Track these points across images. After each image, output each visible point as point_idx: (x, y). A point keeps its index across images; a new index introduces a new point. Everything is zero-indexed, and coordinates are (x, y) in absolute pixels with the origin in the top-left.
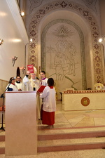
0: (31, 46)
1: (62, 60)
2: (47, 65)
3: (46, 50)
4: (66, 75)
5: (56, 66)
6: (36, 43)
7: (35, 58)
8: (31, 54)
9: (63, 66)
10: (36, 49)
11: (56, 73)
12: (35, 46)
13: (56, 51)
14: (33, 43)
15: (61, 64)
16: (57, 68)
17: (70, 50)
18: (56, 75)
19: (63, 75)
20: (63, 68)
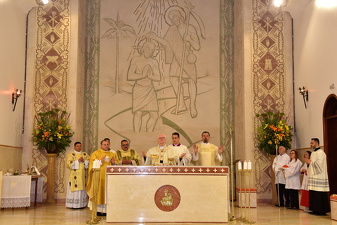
0: (47, 17)
1: (153, 63)
3: (103, 28)
4: (164, 116)
5: (133, 83)
6: (63, 7)
7: (60, 59)
8: (45, 44)
9: (156, 84)
10: (63, 28)
11: (131, 108)
12: (59, 18)
13: (134, 33)
14: (54, 9)
15: (151, 76)
16: (138, 90)
17: (182, 31)
18: (134, 113)
19: (155, 115)
20: (156, 91)
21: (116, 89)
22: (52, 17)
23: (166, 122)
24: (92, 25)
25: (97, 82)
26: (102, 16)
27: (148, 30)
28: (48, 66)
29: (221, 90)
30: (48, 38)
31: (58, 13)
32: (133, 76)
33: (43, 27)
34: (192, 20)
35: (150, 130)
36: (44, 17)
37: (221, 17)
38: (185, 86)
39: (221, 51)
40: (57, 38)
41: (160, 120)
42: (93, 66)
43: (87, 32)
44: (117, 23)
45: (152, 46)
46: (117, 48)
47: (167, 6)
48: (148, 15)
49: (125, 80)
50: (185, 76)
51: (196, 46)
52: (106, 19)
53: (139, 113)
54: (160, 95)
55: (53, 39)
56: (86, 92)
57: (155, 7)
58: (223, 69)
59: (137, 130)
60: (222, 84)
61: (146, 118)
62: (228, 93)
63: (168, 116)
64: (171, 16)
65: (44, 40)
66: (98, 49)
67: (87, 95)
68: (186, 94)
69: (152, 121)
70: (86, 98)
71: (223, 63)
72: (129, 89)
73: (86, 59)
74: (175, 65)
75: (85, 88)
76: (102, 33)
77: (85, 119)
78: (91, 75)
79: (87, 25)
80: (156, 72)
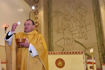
0: (35, 13)
2: (54, 30)
4: (75, 39)
5: (63, 30)
6: (39, 9)
7: (39, 24)
8: (35, 20)
9: (71, 29)
10: (39, 15)
11: (64, 38)
12: (38, 12)
13: (63, 14)
14: (37, 10)
15: (69, 27)
16: (65, 32)
17: (79, 11)
18: (65, 39)
19: (72, 39)
20: (71, 32)
21: (58, 32)
22: (36, 12)
23: (76, 42)
24: (50, 14)
25: (52, 30)
26: (53, 10)
27: (67, 12)
28: (36, 27)
29: (96, 29)
30: (35, 18)
31: (38, 11)
32: (63, 27)
33: (34, 16)
34: (82, 7)
35: (71, 45)
36: (34, 13)
37: (93, 4)
38: (82, 29)
39: (94, 15)
40: (38, 18)
41: (74, 41)
42: (51, 26)
43: (48, 16)
44: (57, 12)
45: (69, 17)
46: (58, 19)
47: (73, 4)
48: (67, 8)
49: (61, 29)
50: (81, 25)
51: (85, 15)
52: (54, 11)
53: (66, 39)
54: (73, 33)
55: (36, 19)
56: (49, 34)
57: (69, 5)
58: (96, 21)
59: (66, 45)
60: (96, 27)
61: (69, 41)
62: (99, 30)
63: (77, 39)
64: (75, 7)
65: (34, 19)
66: (52, 21)
67: (50, 35)
68: (82, 32)
69: (71, 42)
70: (49, 36)
71: (96, 19)
72: (62, 32)
73: (49, 24)
74: (77, 22)
75: (49, 33)
76: (53, 15)
77: (49, 42)
78: (50, 29)
79: (48, 14)
80: (71, 25)
